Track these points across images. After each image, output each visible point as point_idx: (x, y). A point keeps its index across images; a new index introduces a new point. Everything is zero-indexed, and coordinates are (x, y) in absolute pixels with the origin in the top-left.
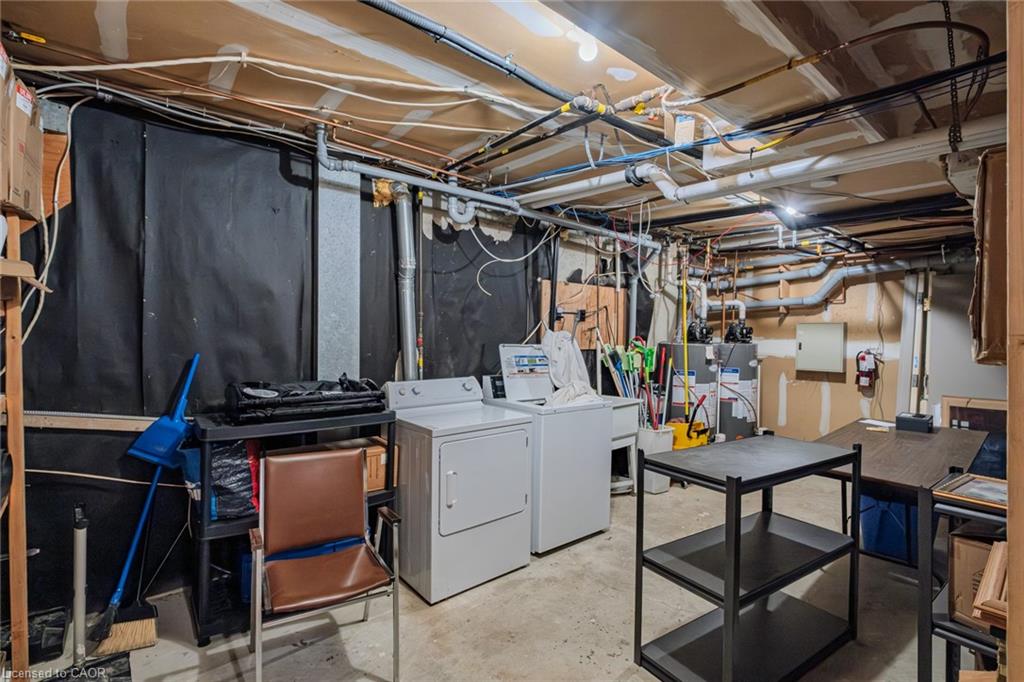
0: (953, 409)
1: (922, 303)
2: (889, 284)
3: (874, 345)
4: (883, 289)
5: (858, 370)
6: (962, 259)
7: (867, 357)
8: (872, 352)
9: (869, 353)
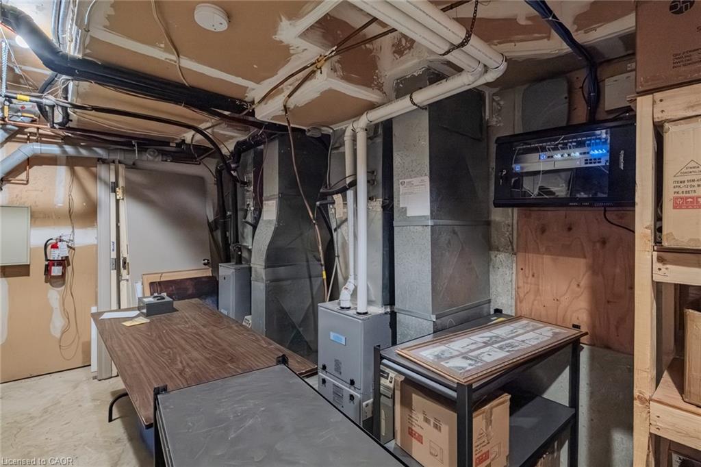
0: (152, 284)
1: (115, 191)
2: (80, 170)
3: (64, 231)
4: (73, 173)
5: (47, 260)
6: (150, 157)
7: (59, 244)
8: (63, 238)
9: (61, 241)
